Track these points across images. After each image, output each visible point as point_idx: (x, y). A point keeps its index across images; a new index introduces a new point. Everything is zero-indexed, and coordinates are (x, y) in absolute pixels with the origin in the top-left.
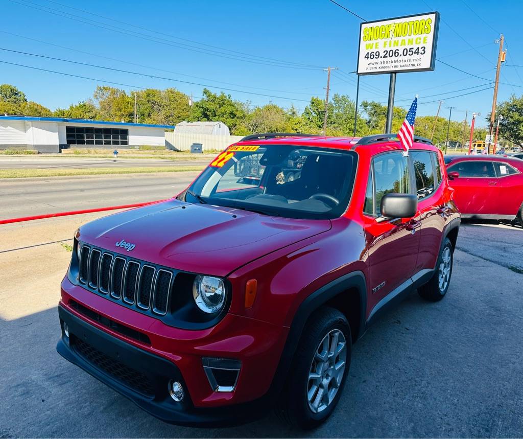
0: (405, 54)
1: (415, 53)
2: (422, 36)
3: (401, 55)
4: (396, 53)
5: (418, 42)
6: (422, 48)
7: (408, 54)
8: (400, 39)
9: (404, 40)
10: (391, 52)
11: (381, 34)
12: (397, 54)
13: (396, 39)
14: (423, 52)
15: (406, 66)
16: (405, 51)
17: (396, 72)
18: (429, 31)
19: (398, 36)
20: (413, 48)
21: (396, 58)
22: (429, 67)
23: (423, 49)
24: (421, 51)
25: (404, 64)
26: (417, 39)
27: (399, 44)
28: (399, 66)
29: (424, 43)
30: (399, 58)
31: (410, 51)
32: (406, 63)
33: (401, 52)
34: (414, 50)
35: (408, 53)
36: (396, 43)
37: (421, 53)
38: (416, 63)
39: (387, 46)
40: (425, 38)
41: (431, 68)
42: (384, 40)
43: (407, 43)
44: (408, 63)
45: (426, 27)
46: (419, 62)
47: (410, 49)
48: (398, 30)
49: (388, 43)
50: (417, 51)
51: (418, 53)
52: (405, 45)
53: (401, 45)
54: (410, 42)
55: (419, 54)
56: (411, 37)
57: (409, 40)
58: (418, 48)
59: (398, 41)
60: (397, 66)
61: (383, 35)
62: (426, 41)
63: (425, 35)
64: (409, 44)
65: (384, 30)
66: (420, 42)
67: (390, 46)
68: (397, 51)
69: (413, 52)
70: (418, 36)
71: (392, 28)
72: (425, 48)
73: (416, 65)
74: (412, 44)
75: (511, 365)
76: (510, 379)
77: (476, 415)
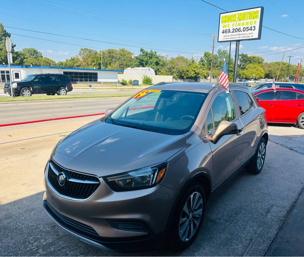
0: (244, 30)
1: (250, 30)
2: (253, 20)
3: (242, 31)
4: (239, 30)
5: (251, 24)
8: (241, 22)
9: (243, 23)
10: (237, 29)
11: (231, 19)
12: (239, 31)
13: (239, 22)
14: (254, 29)
15: (245, 37)
16: (244, 28)
17: (239, 41)
18: (257, 17)
19: (240, 20)
20: (248, 27)
21: (239, 33)
22: (257, 37)
23: (254, 27)
24: (253, 28)
25: (244, 36)
26: (251, 22)
27: (241, 25)
28: (241, 37)
29: (255, 24)
30: (241, 33)
31: (247, 29)
32: (245, 36)
33: (242, 30)
35: (246, 30)
36: (239, 24)
37: (253, 30)
38: (250, 35)
39: (234, 26)
40: (255, 21)
41: (259, 38)
42: (233, 23)
43: (245, 24)
44: (246, 36)
45: (255, 15)
46: (252, 35)
47: (247, 27)
48: (240, 17)
49: (235, 25)
51: (251, 30)
52: (244, 25)
53: (242, 25)
54: (247, 23)
55: (252, 30)
56: (247, 21)
57: (246, 22)
58: (251, 27)
59: (240, 23)
60: (240, 37)
62: (256, 23)
63: (255, 20)
64: (246, 25)
65: (232, 17)
66: (252, 24)
67: (236, 26)
68: (240, 29)
69: (248, 29)
70: (251, 20)
71: (237, 16)
73: (250, 36)
74: (248, 25)
75: (262, 190)
76: (258, 196)
77: (234, 209)
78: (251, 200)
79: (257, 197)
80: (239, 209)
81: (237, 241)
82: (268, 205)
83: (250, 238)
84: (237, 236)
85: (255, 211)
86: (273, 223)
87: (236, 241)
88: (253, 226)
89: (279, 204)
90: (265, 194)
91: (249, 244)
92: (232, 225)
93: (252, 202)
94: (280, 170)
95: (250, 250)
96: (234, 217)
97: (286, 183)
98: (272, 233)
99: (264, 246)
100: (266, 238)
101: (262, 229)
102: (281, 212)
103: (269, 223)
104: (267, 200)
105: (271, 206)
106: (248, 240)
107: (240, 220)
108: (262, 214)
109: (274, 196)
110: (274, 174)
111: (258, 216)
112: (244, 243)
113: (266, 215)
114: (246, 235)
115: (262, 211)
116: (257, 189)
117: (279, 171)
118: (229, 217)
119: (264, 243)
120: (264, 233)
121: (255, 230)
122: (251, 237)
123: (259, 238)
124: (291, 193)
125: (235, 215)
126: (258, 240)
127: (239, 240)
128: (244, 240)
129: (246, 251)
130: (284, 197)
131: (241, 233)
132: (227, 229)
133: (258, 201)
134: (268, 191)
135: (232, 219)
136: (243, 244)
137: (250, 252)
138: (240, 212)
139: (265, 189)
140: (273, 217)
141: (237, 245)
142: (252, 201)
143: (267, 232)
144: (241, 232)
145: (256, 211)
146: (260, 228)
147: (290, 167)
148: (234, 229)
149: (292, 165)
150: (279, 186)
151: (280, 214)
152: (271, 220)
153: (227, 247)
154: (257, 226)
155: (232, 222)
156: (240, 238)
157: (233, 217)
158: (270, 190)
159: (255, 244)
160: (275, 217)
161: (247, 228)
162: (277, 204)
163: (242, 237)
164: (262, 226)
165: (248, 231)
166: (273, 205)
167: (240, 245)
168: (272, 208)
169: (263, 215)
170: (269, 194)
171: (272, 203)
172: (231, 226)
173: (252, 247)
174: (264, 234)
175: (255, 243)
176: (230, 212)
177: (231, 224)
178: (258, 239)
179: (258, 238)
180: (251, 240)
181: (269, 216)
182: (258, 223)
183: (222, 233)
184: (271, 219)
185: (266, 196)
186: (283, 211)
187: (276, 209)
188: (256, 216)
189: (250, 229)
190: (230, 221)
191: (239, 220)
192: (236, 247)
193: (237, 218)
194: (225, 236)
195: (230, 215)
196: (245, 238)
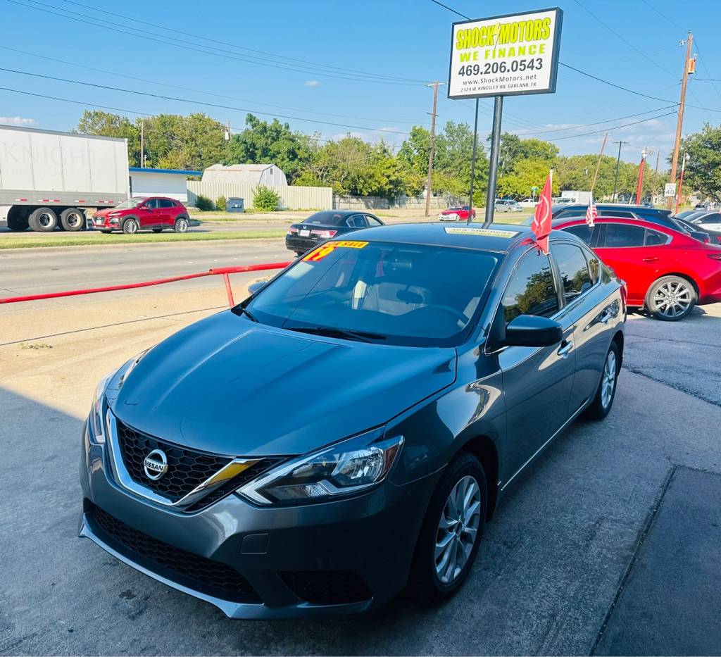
0: (514, 69)
1: (528, 67)
2: (538, 43)
3: (508, 71)
4: (501, 67)
5: (532, 52)
6: (537, 60)
7: (518, 69)
8: (507, 47)
9: (513, 48)
10: (495, 65)
11: (481, 39)
12: (503, 69)
13: (502, 46)
14: (539, 66)
15: (516, 86)
16: (515, 64)
17: (502, 95)
19: (504, 41)
20: (525, 61)
21: (502, 75)
22: (546, 86)
23: (539, 61)
24: (536, 64)
25: (513, 83)
26: (530, 48)
27: (507, 54)
28: (507, 87)
29: (541, 52)
30: (506, 74)
31: (521, 65)
32: (516, 82)
33: (508, 66)
34: (527, 64)
35: (519, 67)
36: (502, 53)
37: (537, 68)
38: (529, 81)
39: (490, 57)
40: (541, 46)
41: (552, 89)
42: (486, 48)
43: (516, 52)
44: (518, 82)
45: (543, 30)
46: (534, 81)
47: (522, 61)
48: (504, 33)
49: (491, 53)
50: (531, 65)
51: (532, 67)
52: (514, 55)
53: (509, 55)
54: (522, 51)
55: (534, 69)
56: (521, 45)
57: (520, 48)
58: (533, 60)
59: (505, 49)
60: (503, 87)
61: (484, 40)
62: (543, 51)
63: (542, 42)
64: (519, 55)
65: (485, 33)
66: (535, 52)
67: (494, 57)
68: (503, 65)
69: (525, 65)
70: (532, 43)
71: (496, 32)
72: (541, 60)
73: (530, 85)
74: (524, 54)
75: (572, 480)
76: (563, 496)
77: (503, 532)
78: (547, 507)
79: (560, 499)
80: (518, 532)
81: (515, 623)
82: (589, 519)
83: (551, 612)
84: (515, 607)
85: (557, 535)
86: (606, 567)
87: (514, 620)
88: (555, 578)
89: (616, 516)
90: (580, 489)
91: (549, 627)
92: (500, 577)
93: (549, 513)
94: (614, 425)
95: (551, 646)
96: (505, 556)
97: (631, 458)
98: (606, 594)
99: (587, 631)
100: (592, 609)
101: (577, 583)
102: (622, 535)
103: (596, 567)
104: (585, 507)
105: (597, 522)
106: (544, 617)
107: (523, 564)
108: (575, 543)
109: (601, 494)
110: (599, 436)
111: (565, 548)
112: (535, 626)
113: (587, 545)
114: (537, 604)
115: (577, 537)
116: (560, 476)
117: (612, 429)
118: (493, 557)
119: (586, 624)
120: (584, 596)
121: (560, 588)
122: (551, 609)
123: (572, 610)
124: (643, 483)
125: (507, 551)
126: (570, 616)
127: (520, 619)
128: (535, 618)
129: (540, 647)
130: (627, 496)
131: (525, 600)
132: (488, 590)
133: (563, 510)
134: (587, 481)
135: (499, 561)
136: (533, 629)
137: (552, 650)
138: (518, 542)
139: (579, 475)
140: (604, 551)
141: (517, 634)
142: (547, 510)
143: (592, 592)
144: (525, 596)
145: (560, 536)
146: (574, 583)
147: (637, 417)
148: (506, 588)
149: (640, 412)
150: (613, 467)
151: (622, 540)
152: (599, 560)
153: (492, 640)
154: (566, 578)
155: (500, 570)
156: (523, 614)
157: (502, 555)
158: (592, 479)
159: (564, 626)
160: (608, 549)
161: (540, 585)
162: (611, 514)
163: (528, 611)
164: (579, 576)
165: (544, 592)
166: (602, 519)
167: (526, 633)
168: (600, 525)
169: (579, 547)
170: (589, 489)
171: (598, 513)
172: (499, 581)
173: (555, 636)
174: (586, 599)
175: (562, 624)
176: (493, 543)
177: (499, 575)
178: (570, 614)
179: (569, 610)
180: (553, 616)
181: (594, 549)
182: (569, 569)
183: (475, 601)
184: (599, 557)
185: (582, 493)
186: (629, 531)
187: (610, 529)
188: (561, 551)
189: (549, 585)
190: (494, 567)
191: (519, 564)
192: (516, 638)
193: (513, 559)
194: (484, 610)
195: (495, 549)
196: (536, 613)
